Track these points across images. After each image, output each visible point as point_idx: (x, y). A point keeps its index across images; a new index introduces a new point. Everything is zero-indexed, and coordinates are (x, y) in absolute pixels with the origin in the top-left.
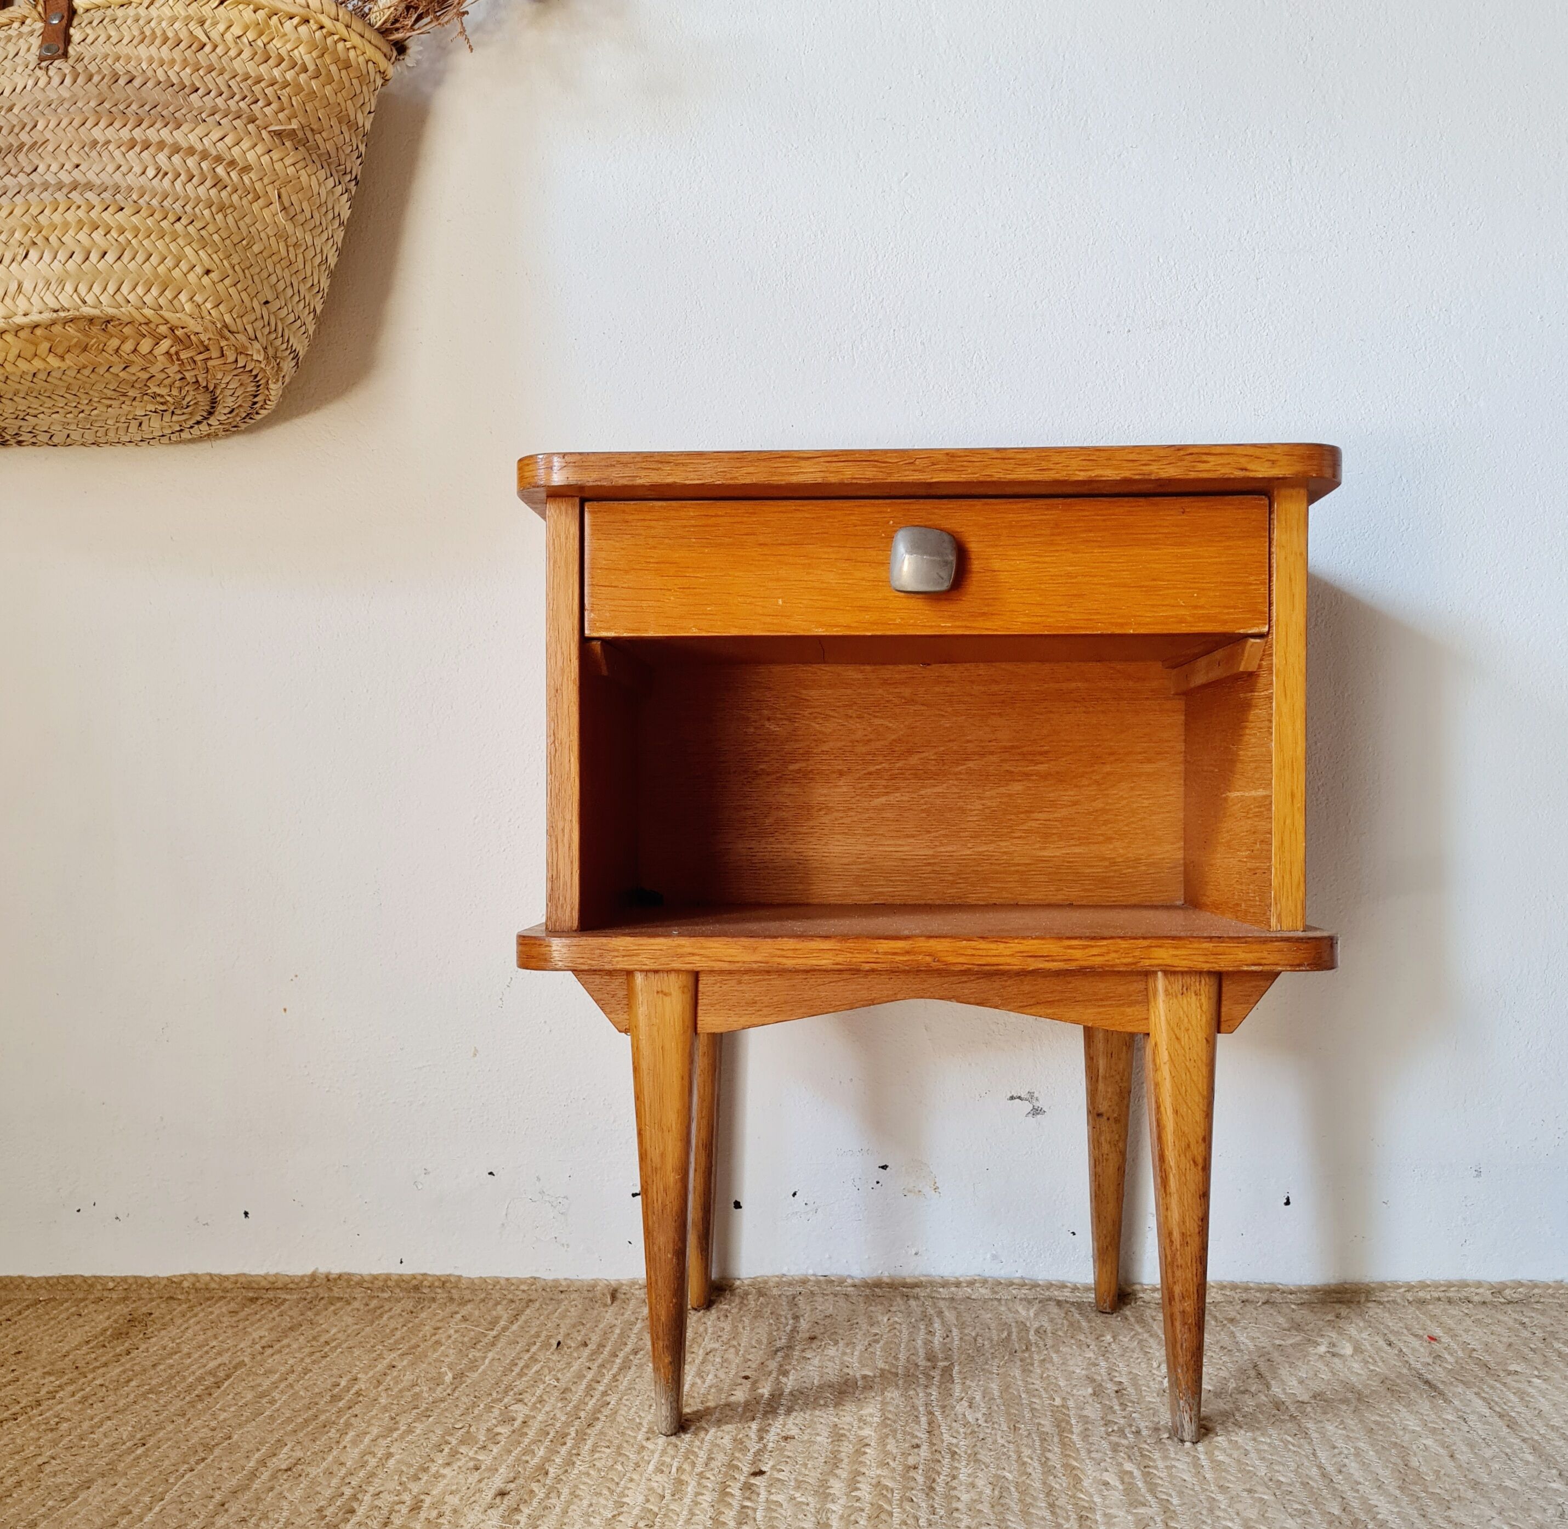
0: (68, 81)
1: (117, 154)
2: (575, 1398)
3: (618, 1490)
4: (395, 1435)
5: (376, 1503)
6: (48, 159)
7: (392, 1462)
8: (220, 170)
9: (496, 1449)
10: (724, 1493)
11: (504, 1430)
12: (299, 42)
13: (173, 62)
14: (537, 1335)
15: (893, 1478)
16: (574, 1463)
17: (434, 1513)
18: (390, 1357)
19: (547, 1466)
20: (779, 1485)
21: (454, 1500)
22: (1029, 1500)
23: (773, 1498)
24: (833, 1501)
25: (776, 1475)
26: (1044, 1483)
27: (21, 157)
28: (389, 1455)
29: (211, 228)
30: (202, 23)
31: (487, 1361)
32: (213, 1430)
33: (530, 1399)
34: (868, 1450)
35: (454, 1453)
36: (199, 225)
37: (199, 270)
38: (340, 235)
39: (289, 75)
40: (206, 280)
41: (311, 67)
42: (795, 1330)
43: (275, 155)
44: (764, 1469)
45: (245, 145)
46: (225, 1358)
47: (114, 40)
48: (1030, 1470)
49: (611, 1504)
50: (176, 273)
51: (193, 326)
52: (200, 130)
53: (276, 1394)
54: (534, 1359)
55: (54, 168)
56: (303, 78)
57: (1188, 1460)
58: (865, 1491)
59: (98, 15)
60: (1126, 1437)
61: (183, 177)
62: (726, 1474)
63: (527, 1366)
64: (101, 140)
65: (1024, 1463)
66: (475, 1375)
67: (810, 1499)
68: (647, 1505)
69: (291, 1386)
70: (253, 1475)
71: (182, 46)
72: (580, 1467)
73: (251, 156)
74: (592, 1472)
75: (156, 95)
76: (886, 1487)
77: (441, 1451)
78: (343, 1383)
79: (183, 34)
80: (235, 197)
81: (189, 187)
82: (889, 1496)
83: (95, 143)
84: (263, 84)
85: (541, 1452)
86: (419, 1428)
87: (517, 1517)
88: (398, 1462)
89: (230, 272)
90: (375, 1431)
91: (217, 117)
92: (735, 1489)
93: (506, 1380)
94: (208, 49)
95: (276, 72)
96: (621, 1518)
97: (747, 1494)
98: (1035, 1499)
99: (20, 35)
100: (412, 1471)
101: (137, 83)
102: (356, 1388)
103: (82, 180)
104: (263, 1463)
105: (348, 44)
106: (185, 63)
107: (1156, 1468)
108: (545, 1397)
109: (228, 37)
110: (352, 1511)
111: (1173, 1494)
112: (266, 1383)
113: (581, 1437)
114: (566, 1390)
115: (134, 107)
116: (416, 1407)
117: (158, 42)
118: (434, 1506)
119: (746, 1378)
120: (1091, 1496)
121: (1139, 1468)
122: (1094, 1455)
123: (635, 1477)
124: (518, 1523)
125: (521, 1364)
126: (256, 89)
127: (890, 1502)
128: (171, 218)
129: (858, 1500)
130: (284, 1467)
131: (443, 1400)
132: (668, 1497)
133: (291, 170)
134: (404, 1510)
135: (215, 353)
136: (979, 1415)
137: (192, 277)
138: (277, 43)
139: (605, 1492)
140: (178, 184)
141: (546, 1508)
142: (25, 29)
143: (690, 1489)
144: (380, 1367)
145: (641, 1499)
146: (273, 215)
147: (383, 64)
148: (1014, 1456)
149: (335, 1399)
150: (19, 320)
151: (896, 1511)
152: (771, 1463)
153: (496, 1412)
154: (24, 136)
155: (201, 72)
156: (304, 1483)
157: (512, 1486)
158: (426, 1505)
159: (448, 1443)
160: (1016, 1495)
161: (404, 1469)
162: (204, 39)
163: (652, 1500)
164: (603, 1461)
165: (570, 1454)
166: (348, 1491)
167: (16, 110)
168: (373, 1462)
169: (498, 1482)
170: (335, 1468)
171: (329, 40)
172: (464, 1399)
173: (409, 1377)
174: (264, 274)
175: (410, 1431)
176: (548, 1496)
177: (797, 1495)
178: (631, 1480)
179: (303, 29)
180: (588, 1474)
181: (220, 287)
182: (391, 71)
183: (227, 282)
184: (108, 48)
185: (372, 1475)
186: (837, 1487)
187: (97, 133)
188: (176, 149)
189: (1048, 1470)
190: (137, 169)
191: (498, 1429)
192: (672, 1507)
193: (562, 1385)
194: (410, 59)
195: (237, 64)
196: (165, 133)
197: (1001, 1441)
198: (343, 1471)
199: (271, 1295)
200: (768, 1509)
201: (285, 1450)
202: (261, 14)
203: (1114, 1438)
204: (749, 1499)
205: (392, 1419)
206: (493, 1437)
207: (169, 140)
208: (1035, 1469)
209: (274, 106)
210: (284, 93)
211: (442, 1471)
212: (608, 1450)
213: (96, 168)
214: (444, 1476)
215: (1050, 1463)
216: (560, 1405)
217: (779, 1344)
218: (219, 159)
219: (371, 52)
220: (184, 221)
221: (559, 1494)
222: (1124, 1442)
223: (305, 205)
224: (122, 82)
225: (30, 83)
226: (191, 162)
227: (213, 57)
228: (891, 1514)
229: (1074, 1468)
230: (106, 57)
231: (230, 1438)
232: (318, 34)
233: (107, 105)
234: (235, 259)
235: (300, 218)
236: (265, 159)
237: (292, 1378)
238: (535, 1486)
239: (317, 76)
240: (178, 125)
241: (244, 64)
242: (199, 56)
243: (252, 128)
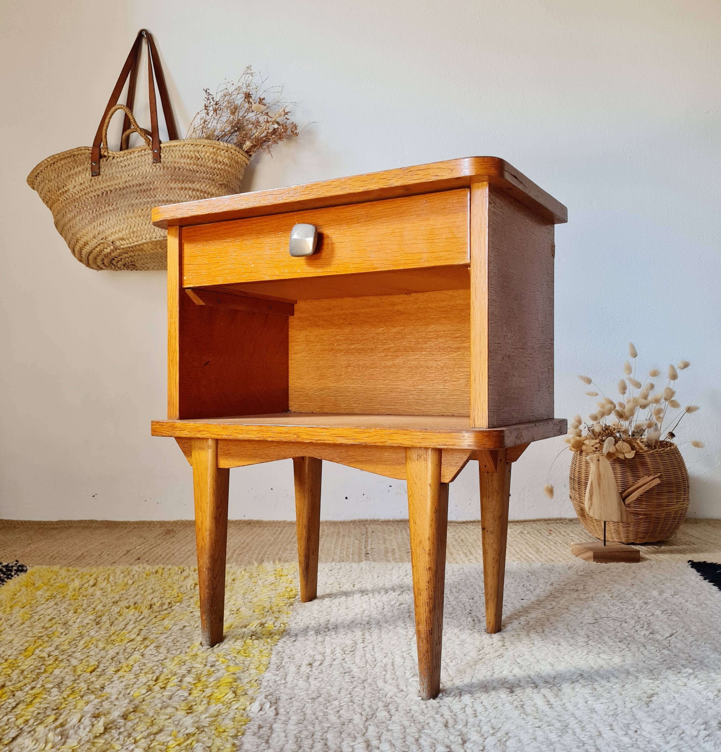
0: (162, 170)
1: (178, 191)
6: (159, 193)
8: (206, 196)
12: (225, 157)
13: (191, 164)
27: (151, 192)
30: (198, 152)
39: (223, 167)
41: (229, 164)
43: (220, 190)
45: (212, 188)
47: (174, 157)
52: (199, 184)
55: (161, 196)
56: (226, 168)
59: (168, 149)
64: (173, 188)
71: (193, 159)
73: (213, 191)
75: (187, 173)
79: (193, 156)
83: (172, 188)
84: (216, 170)
91: (204, 180)
94: (200, 160)
95: (219, 166)
99: (145, 155)
101: (181, 170)
103: (169, 199)
105: (238, 157)
106: (194, 164)
109: (206, 156)
115: (181, 177)
117: (186, 158)
126: (214, 171)
138: (219, 157)
142: (146, 153)
147: (246, 160)
150: (154, 239)
154: (151, 186)
155: (199, 167)
162: (199, 157)
167: (148, 178)
171: (233, 156)
179: (226, 153)
184: (172, 160)
187: (172, 185)
188: (194, 190)
190: (184, 196)
195: (208, 164)
196: (190, 185)
202: (215, 149)
207: (192, 187)
209: (219, 176)
210: (222, 172)
213: (173, 196)
218: (205, 192)
219: (244, 158)
224: (177, 170)
225: (151, 170)
226: (198, 193)
227: (202, 162)
230: (172, 162)
232: (230, 155)
233: (174, 177)
239: (230, 166)
240: (194, 183)
241: (210, 164)
242: (198, 162)
243: (213, 183)
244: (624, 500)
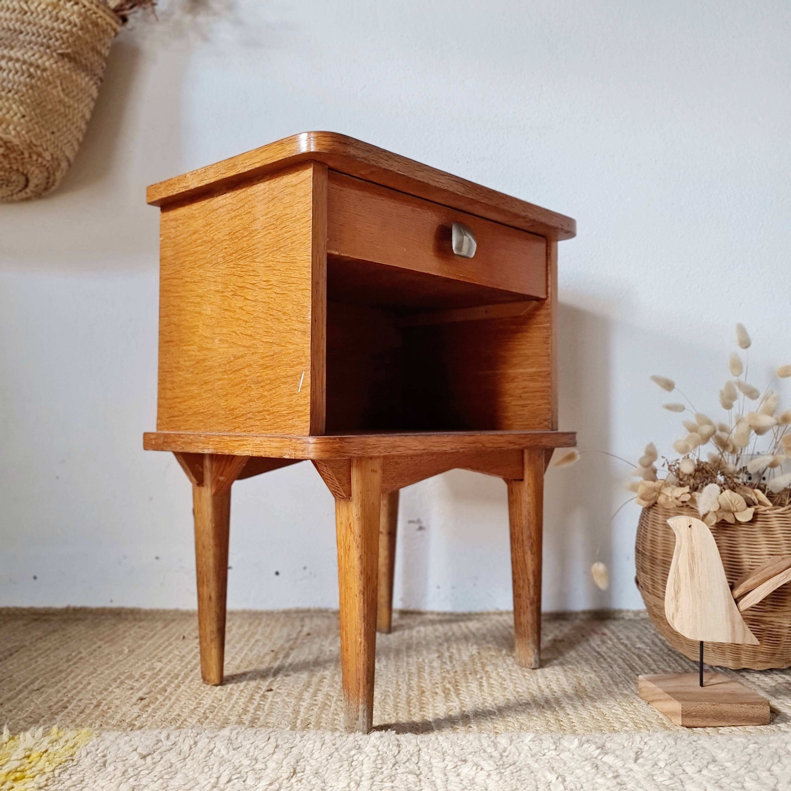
2: (187, 660)
3: (200, 698)
4: (94, 675)
5: (79, 704)
7: (90, 687)
8: (32, 70)
9: (143, 681)
10: (252, 698)
11: (149, 673)
12: (73, 13)
13: (11, 20)
14: (174, 634)
15: (335, 692)
16: (180, 687)
17: (106, 707)
18: (99, 643)
19: (167, 688)
20: (279, 695)
21: (117, 702)
22: (398, 700)
23: (275, 700)
24: (303, 701)
25: (278, 691)
26: (407, 693)
28: (89, 684)
29: (26, 96)
31: (147, 645)
32: (4, 673)
33: (165, 661)
34: (325, 680)
35: (122, 682)
36: (20, 94)
37: (19, 115)
38: (92, 105)
39: (68, 28)
40: (22, 120)
41: (79, 25)
42: (301, 631)
43: (60, 64)
44: (273, 688)
45: (45, 58)
46: (17, 644)
48: (401, 688)
49: (195, 704)
50: (8, 116)
51: (16, 141)
52: (22, 51)
53: (39, 659)
54: (170, 644)
56: (75, 29)
57: (477, 683)
58: (320, 697)
60: (449, 674)
61: (13, 72)
62: (254, 690)
63: (166, 647)
65: (399, 685)
66: (140, 651)
67: (292, 700)
68: (213, 704)
69: (47, 655)
70: (20, 692)
71: (17, 12)
72: (183, 687)
73: (47, 64)
74: (189, 690)
76: (330, 695)
77: (116, 682)
78: (74, 654)
79: (17, 7)
80: (39, 83)
81: (16, 77)
82: (331, 699)
84: (55, 31)
85: (165, 682)
86: (107, 672)
87: (147, 709)
88: (93, 686)
89: (35, 117)
90: (85, 673)
91: (32, 45)
92: (257, 697)
93: (154, 653)
94: (29, 14)
95: (61, 26)
96: (198, 709)
97: (263, 699)
98: (401, 700)
100: (99, 690)
102: (80, 656)
104: (26, 687)
105: (98, 15)
106: (17, 20)
107: (461, 687)
108: (172, 660)
109: (39, 9)
110: (66, 707)
111: (467, 697)
112: (35, 654)
113: (186, 676)
114: (184, 656)
116: (107, 664)
117: (5, 10)
118: (106, 704)
119: (273, 651)
120: (428, 699)
121: (453, 687)
122: (433, 681)
123: (209, 692)
124: (147, 711)
125: (164, 646)
126: (52, 33)
127: (331, 702)
128: (6, 90)
129: (316, 700)
130: (35, 688)
131: (121, 661)
132: (223, 700)
133: (67, 72)
134: (92, 707)
135: (26, 155)
136: (382, 665)
137: (15, 119)
138: (63, 13)
139: (193, 699)
140: (11, 76)
141: (162, 705)
143: (235, 698)
144: (94, 647)
145: (210, 701)
146: (57, 92)
147: (115, 25)
148: (395, 682)
149: (68, 661)
151: (333, 705)
152: (276, 686)
153: (147, 666)
155: (25, 24)
156: (44, 696)
157: (148, 696)
158: (103, 705)
159: (119, 678)
160: (392, 698)
161: (96, 689)
162: (27, 9)
163: (215, 701)
164: (194, 686)
165: (179, 683)
166: (66, 699)
168: (81, 686)
169: (140, 694)
170: (61, 689)
171: (89, 13)
172: (132, 661)
173: (106, 651)
174: (52, 120)
175: (102, 673)
176: (164, 700)
177: (286, 698)
178: (207, 694)
179: (76, 7)
180: (186, 691)
181: (30, 124)
182: (119, 29)
183: (33, 122)
185: (79, 692)
186: (307, 695)
188: (10, 59)
189: (410, 687)
191: (146, 673)
192: (224, 704)
193: (182, 654)
194: (129, 25)
195: (43, 22)
197: (390, 676)
198: (65, 690)
199: (46, 617)
200: (271, 705)
201: (38, 682)
203: (444, 674)
204: (263, 701)
205: (94, 668)
206: (143, 676)
208: (404, 687)
209: (60, 42)
210: (65, 36)
211: (115, 690)
212: (198, 682)
214: (115, 692)
215: (411, 685)
216: (179, 662)
217: (291, 637)
218: (31, 65)
219: (109, 19)
220: (13, 92)
221: (170, 699)
222: (448, 676)
223: (75, 89)
226: (17, 65)
227: (31, 18)
228: (330, 706)
229: (422, 687)
231: (11, 676)
232: (83, 10)
234: (38, 111)
235: (71, 95)
236: (54, 66)
237: (48, 652)
238: (159, 696)
239: (82, 29)
240: (12, 48)
241: (46, 22)
242: (25, 18)
243: (48, 51)
244: (737, 601)
